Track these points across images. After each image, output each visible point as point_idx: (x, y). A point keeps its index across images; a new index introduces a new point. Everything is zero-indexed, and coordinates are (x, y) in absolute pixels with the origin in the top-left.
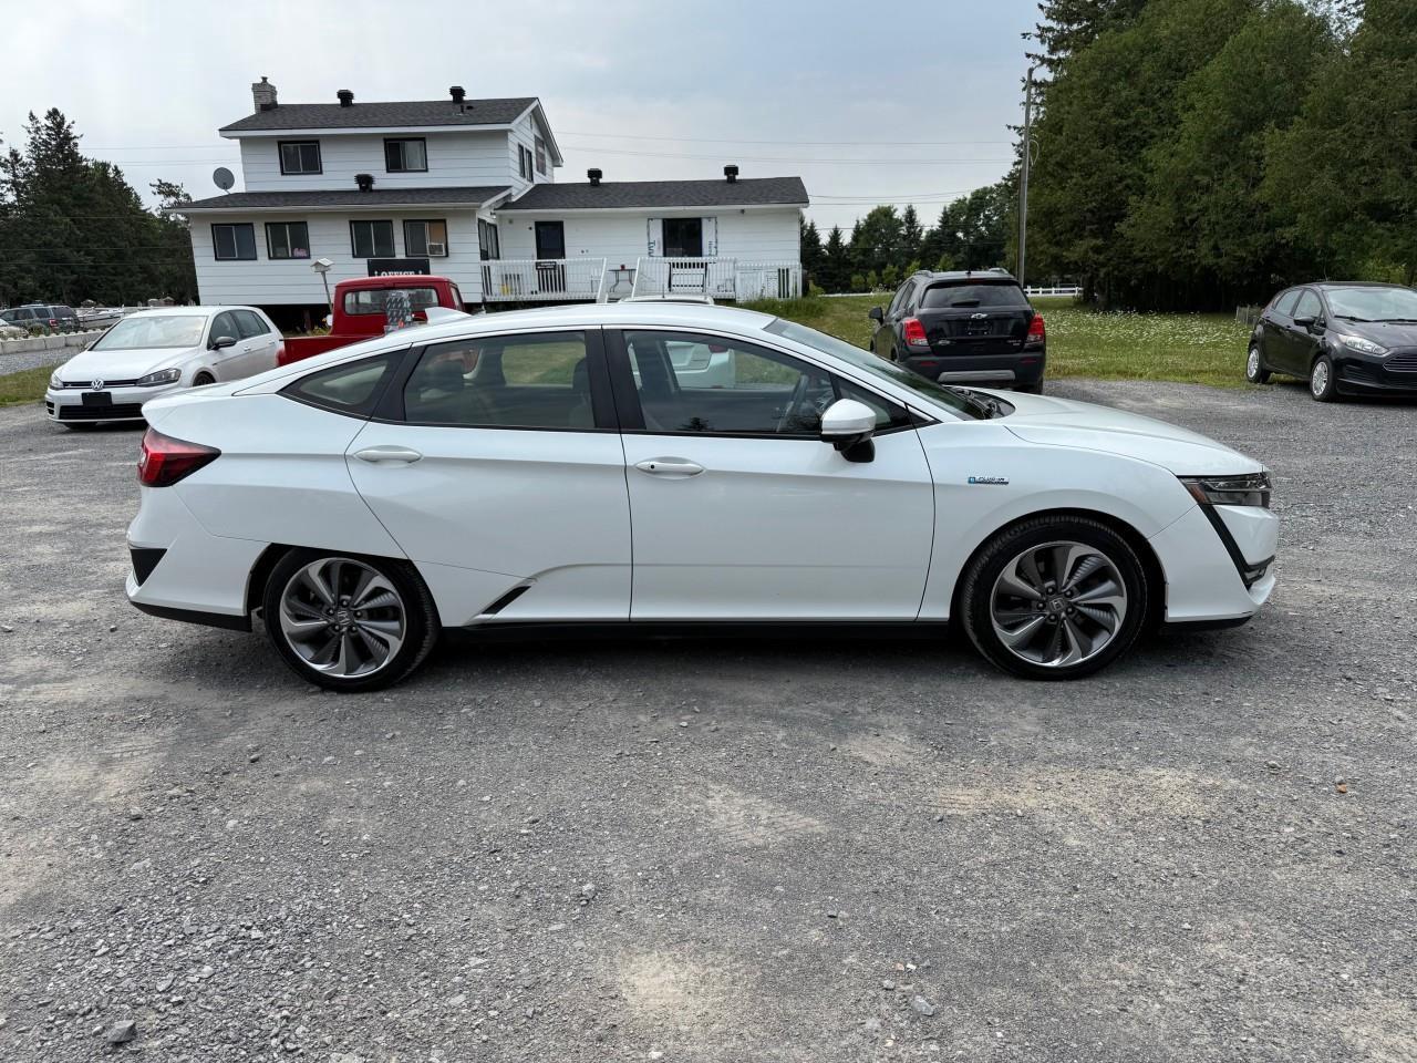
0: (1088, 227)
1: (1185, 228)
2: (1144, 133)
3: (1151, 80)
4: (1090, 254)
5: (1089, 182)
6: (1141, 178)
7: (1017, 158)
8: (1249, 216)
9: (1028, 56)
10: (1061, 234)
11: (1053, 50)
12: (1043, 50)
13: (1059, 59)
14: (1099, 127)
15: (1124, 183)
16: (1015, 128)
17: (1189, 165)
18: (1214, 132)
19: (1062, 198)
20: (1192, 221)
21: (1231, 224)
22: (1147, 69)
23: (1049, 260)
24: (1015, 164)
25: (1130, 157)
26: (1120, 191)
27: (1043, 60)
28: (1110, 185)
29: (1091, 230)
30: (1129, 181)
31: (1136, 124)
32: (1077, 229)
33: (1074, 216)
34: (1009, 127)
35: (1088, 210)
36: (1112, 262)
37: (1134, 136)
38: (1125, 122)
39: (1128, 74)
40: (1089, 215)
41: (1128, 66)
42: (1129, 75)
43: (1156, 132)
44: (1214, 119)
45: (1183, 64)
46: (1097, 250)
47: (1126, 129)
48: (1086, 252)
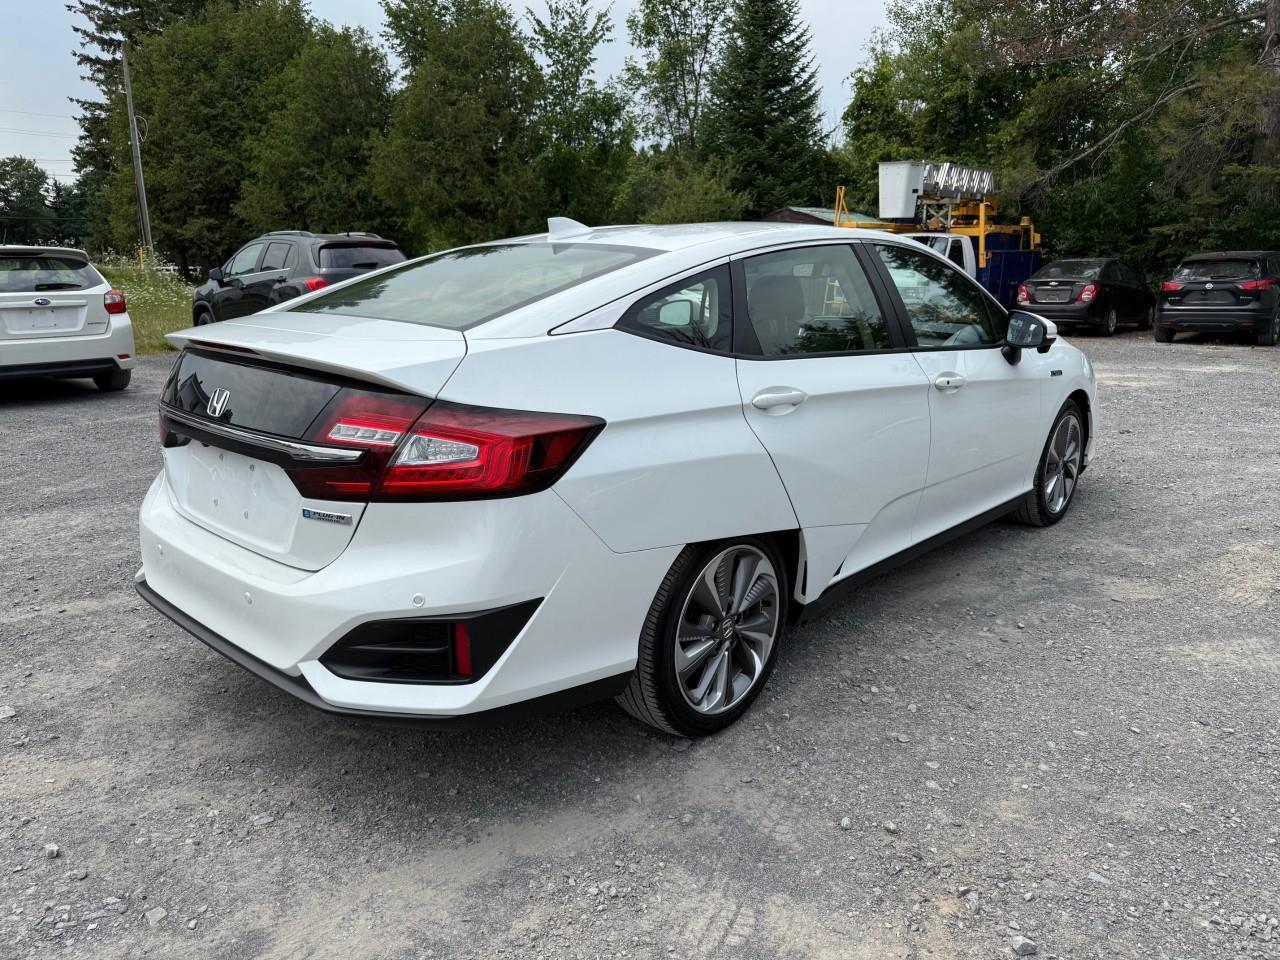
0: (197, 207)
1: (294, 213)
2: (232, 124)
3: (229, 76)
4: (205, 232)
5: (191, 164)
6: (240, 165)
7: (83, 133)
8: (350, 207)
9: (76, 30)
10: (169, 211)
11: (101, 29)
12: (91, 28)
13: (111, 39)
14: (189, 112)
15: (225, 168)
16: (78, 101)
17: (291, 158)
18: (309, 132)
19: (169, 176)
20: (300, 208)
21: (336, 212)
22: (223, 64)
23: (163, 236)
24: (81, 138)
25: (223, 145)
26: (221, 175)
27: (93, 38)
28: (210, 170)
29: (200, 210)
30: (228, 167)
31: (224, 114)
32: (186, 210)
33: (182, 195)
34: (71, 100)
35: (195, 191)
36: (225, 241)
37: (224, 126)
38: (214, 112)
39: (205, 66)
40: (196, 195)
41: (204, 59)
42: (208, 67)
43: (245, 125)
44: (307, 121)
45: (255, 66)
46: (210, 228)
47: (215, 117)
48: (200, 230)
